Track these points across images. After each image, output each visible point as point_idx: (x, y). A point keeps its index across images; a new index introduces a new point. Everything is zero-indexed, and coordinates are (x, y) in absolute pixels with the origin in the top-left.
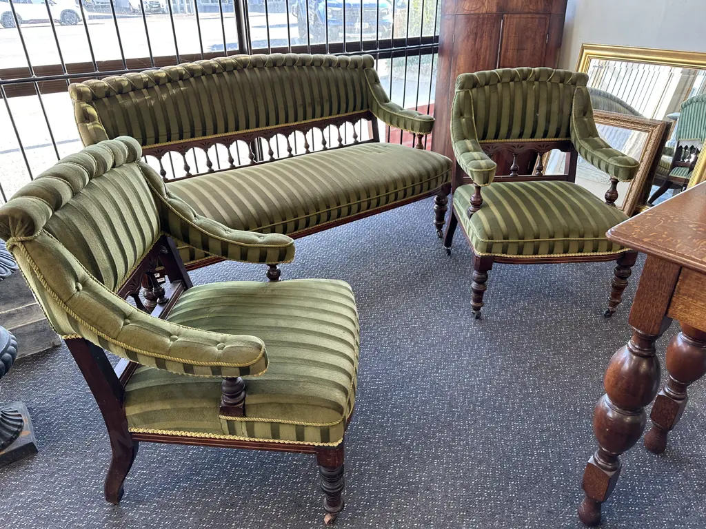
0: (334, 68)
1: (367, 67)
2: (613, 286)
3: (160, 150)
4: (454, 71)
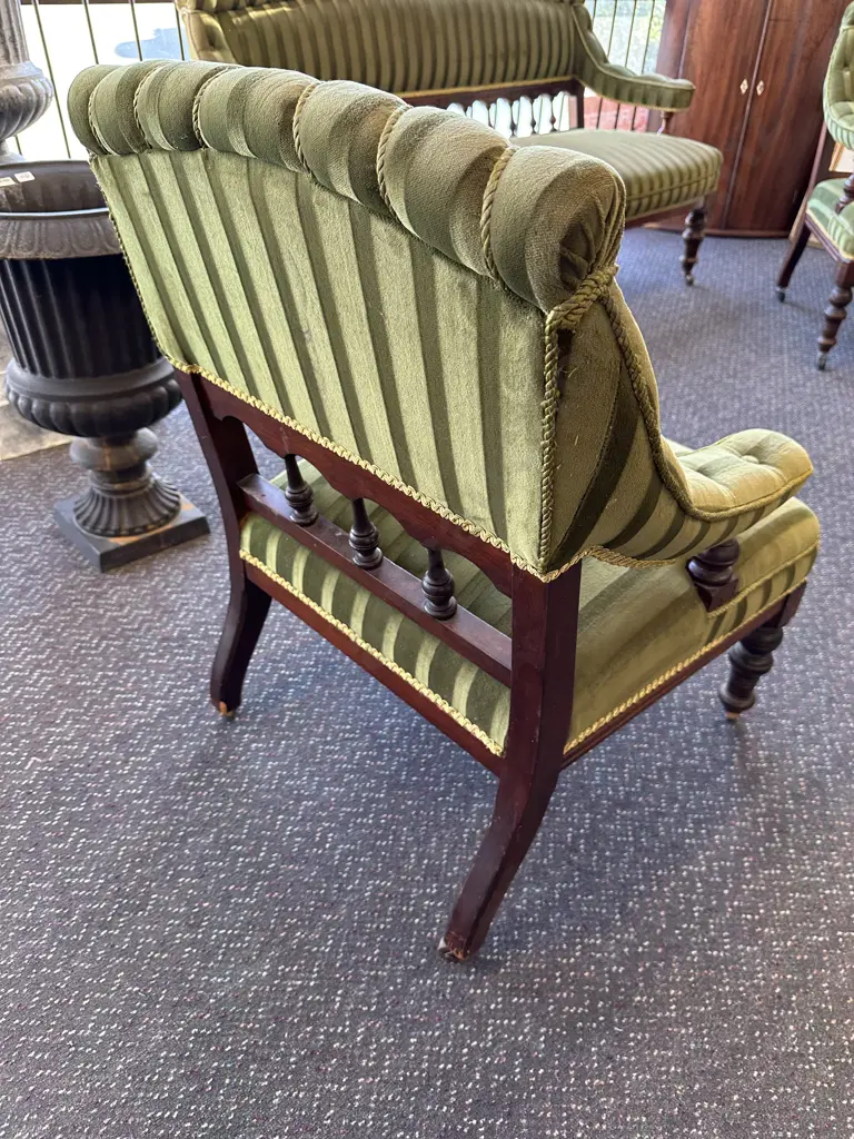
4: (692, 28)
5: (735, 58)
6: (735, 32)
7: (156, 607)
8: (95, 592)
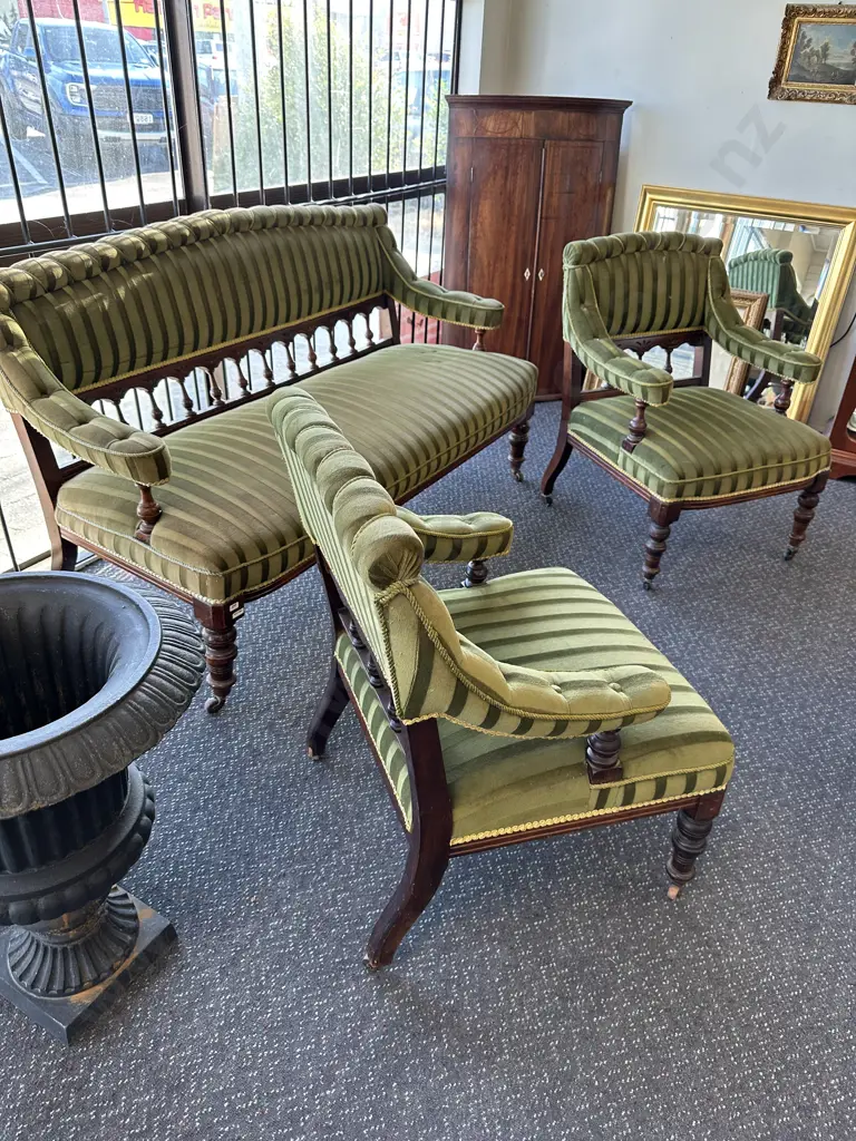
0: (339, 227)
1: (377, 223)
2: (797, 519)
3: (118, 388)
4: (475, 225)
5: (516, 250)
6: (514, 228)
7: (158, 1083)
8: (72, 1083)
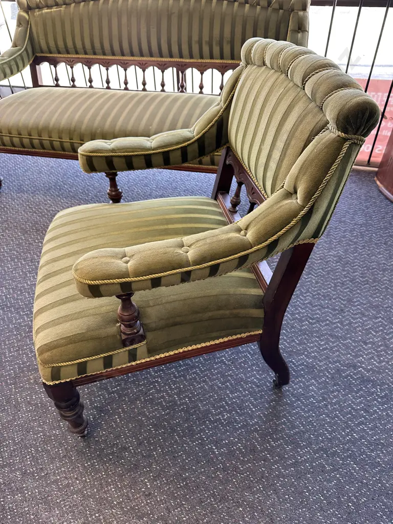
3: (71, 60)
